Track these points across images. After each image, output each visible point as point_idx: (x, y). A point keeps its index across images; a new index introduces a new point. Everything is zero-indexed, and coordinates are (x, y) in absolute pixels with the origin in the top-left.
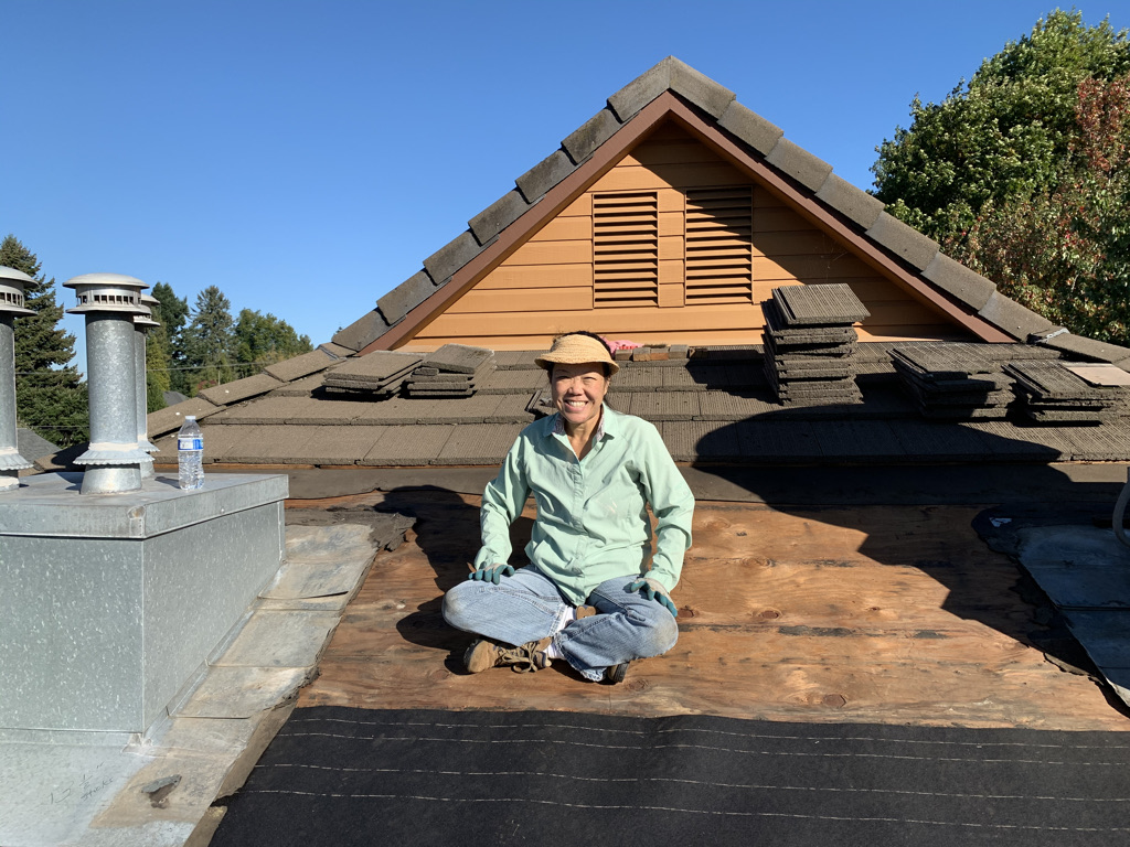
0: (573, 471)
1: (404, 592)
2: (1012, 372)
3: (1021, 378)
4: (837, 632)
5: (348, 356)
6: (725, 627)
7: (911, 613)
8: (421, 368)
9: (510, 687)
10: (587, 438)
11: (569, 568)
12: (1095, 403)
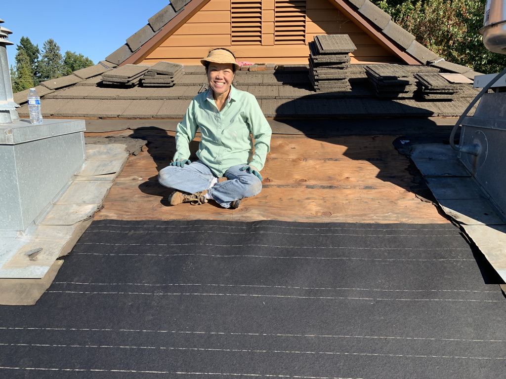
0: (217, 117)
1: (142, 173)
2: (418, 77)
3: (421, 79)
4: (331, 187)
5: (113, 67)
6: (283, 186)
7: (363, 179)
8: (148, 72)
9: (189, 211)
10: (223, 101)
11: (215, 161)
12: (451, 91)
